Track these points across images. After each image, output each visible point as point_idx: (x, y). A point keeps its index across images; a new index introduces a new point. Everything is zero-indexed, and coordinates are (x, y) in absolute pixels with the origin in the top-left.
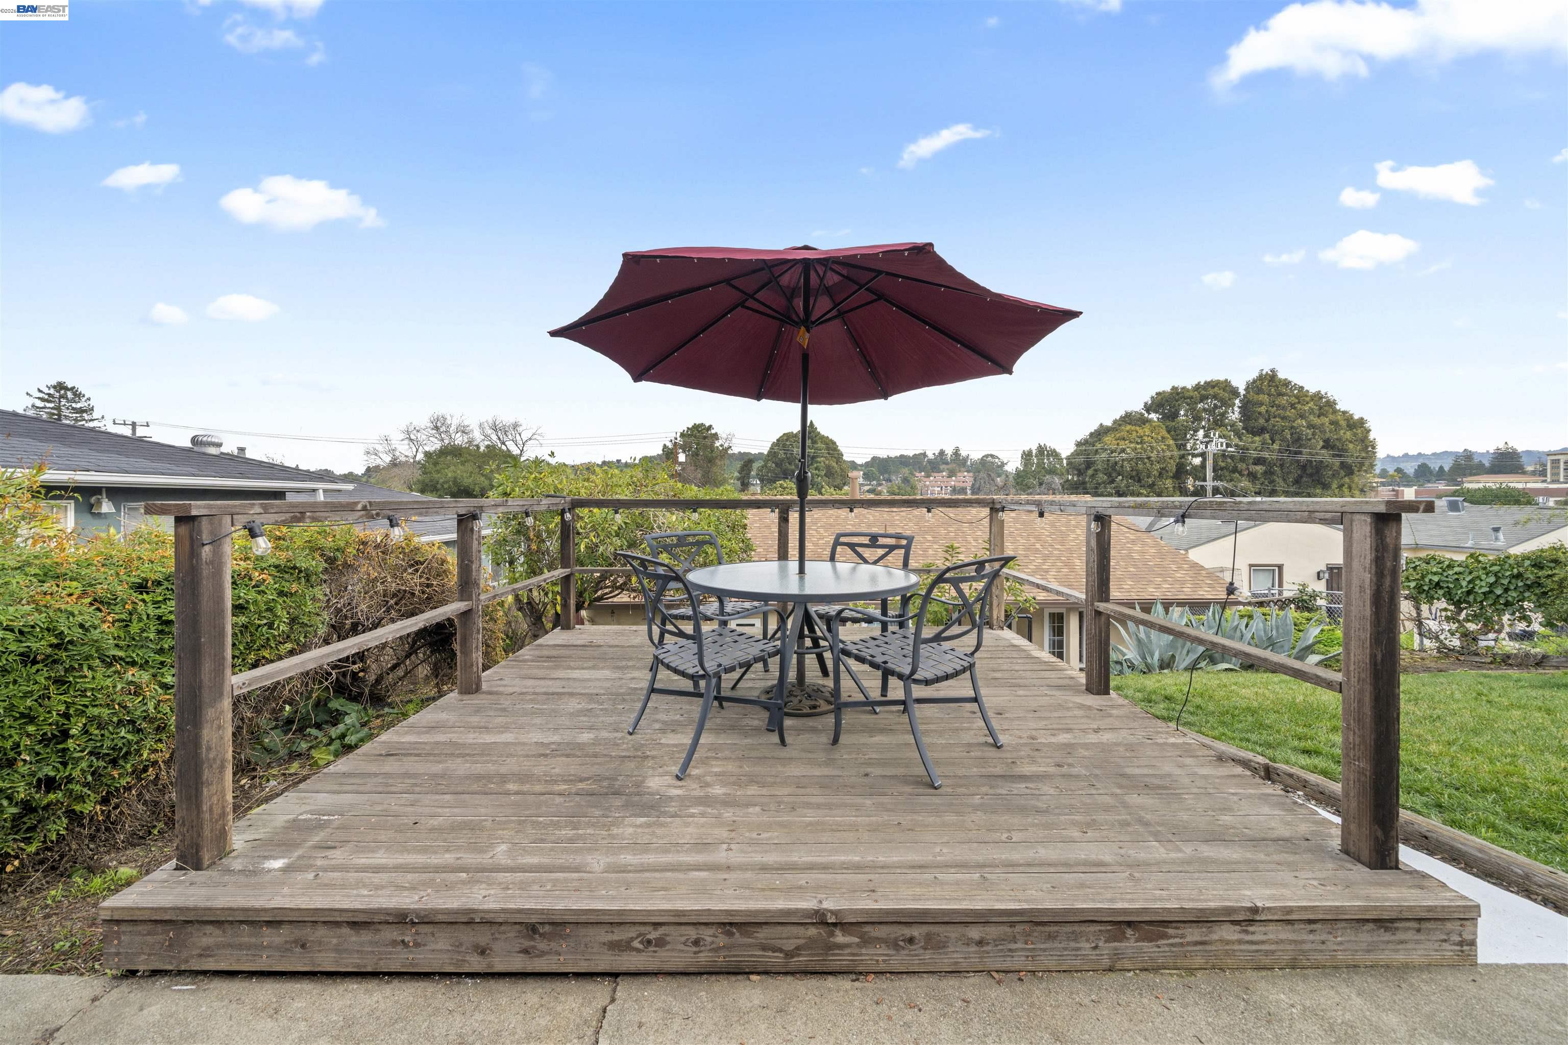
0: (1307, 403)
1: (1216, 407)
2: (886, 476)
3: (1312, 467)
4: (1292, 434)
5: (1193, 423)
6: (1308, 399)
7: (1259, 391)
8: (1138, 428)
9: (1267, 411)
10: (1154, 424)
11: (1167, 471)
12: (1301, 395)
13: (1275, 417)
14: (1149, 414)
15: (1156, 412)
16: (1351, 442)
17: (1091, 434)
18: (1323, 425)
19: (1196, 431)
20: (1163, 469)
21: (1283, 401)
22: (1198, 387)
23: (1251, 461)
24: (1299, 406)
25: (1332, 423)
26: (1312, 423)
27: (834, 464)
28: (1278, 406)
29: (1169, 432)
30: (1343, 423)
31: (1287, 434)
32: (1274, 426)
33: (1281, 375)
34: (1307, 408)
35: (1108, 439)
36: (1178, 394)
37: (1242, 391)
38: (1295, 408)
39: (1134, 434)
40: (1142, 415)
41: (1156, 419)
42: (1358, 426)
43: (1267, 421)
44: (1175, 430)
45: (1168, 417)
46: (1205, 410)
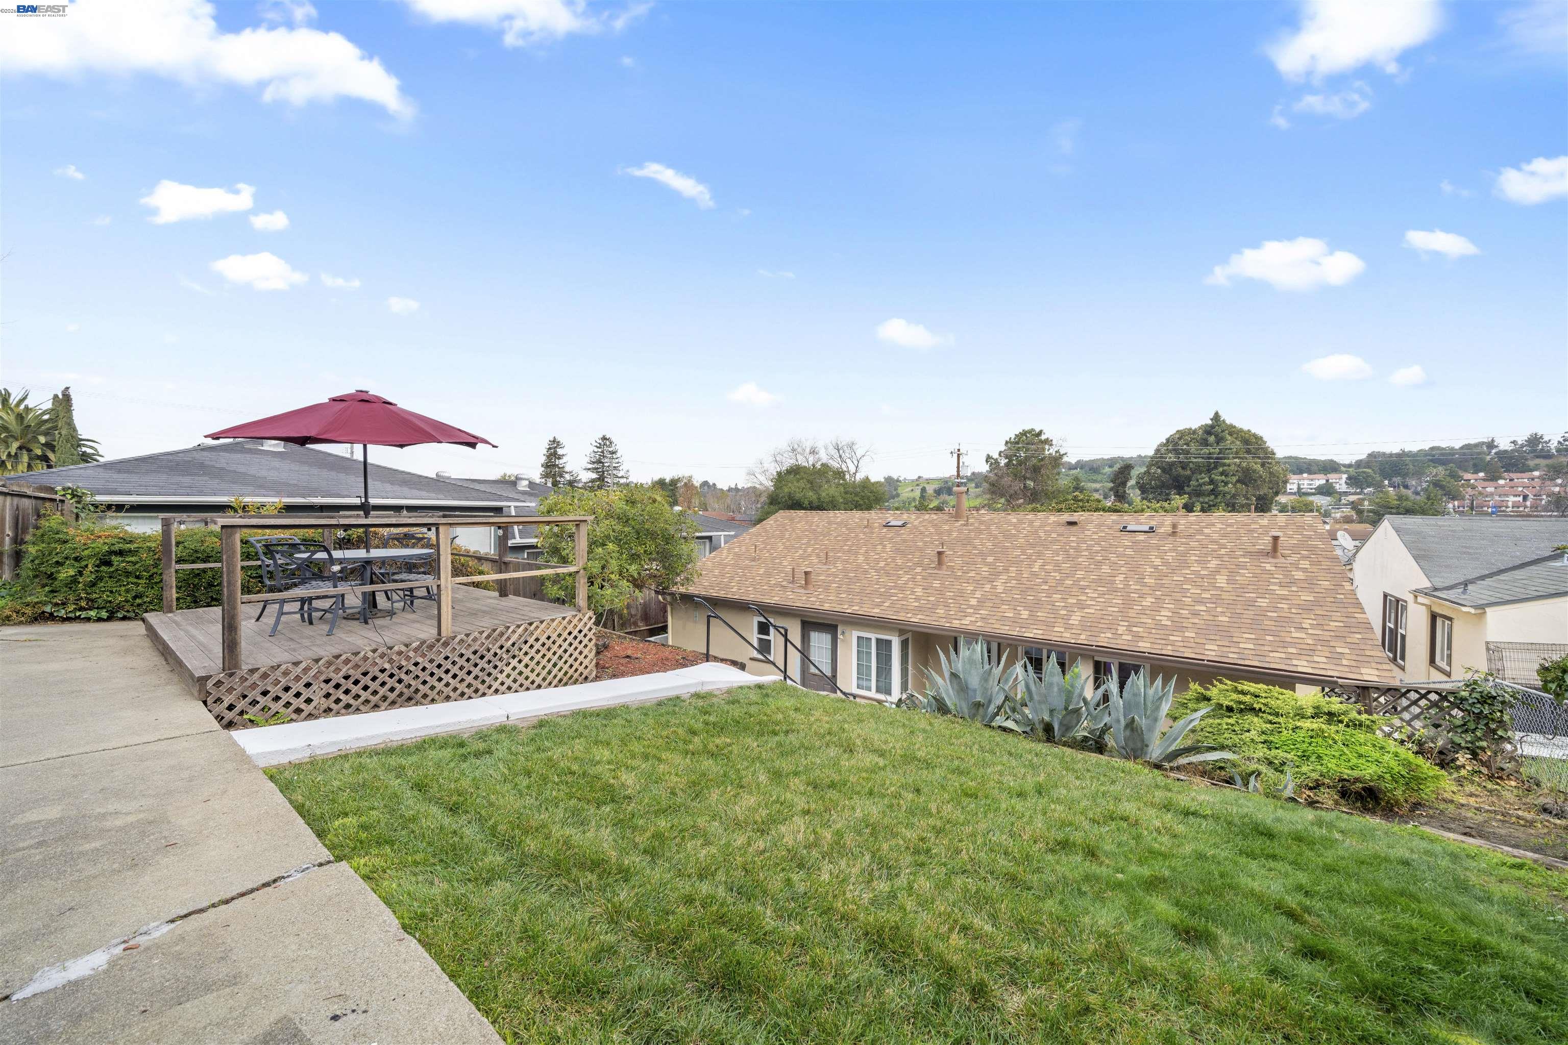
2: (1397, 480)
27: (1258, 467)
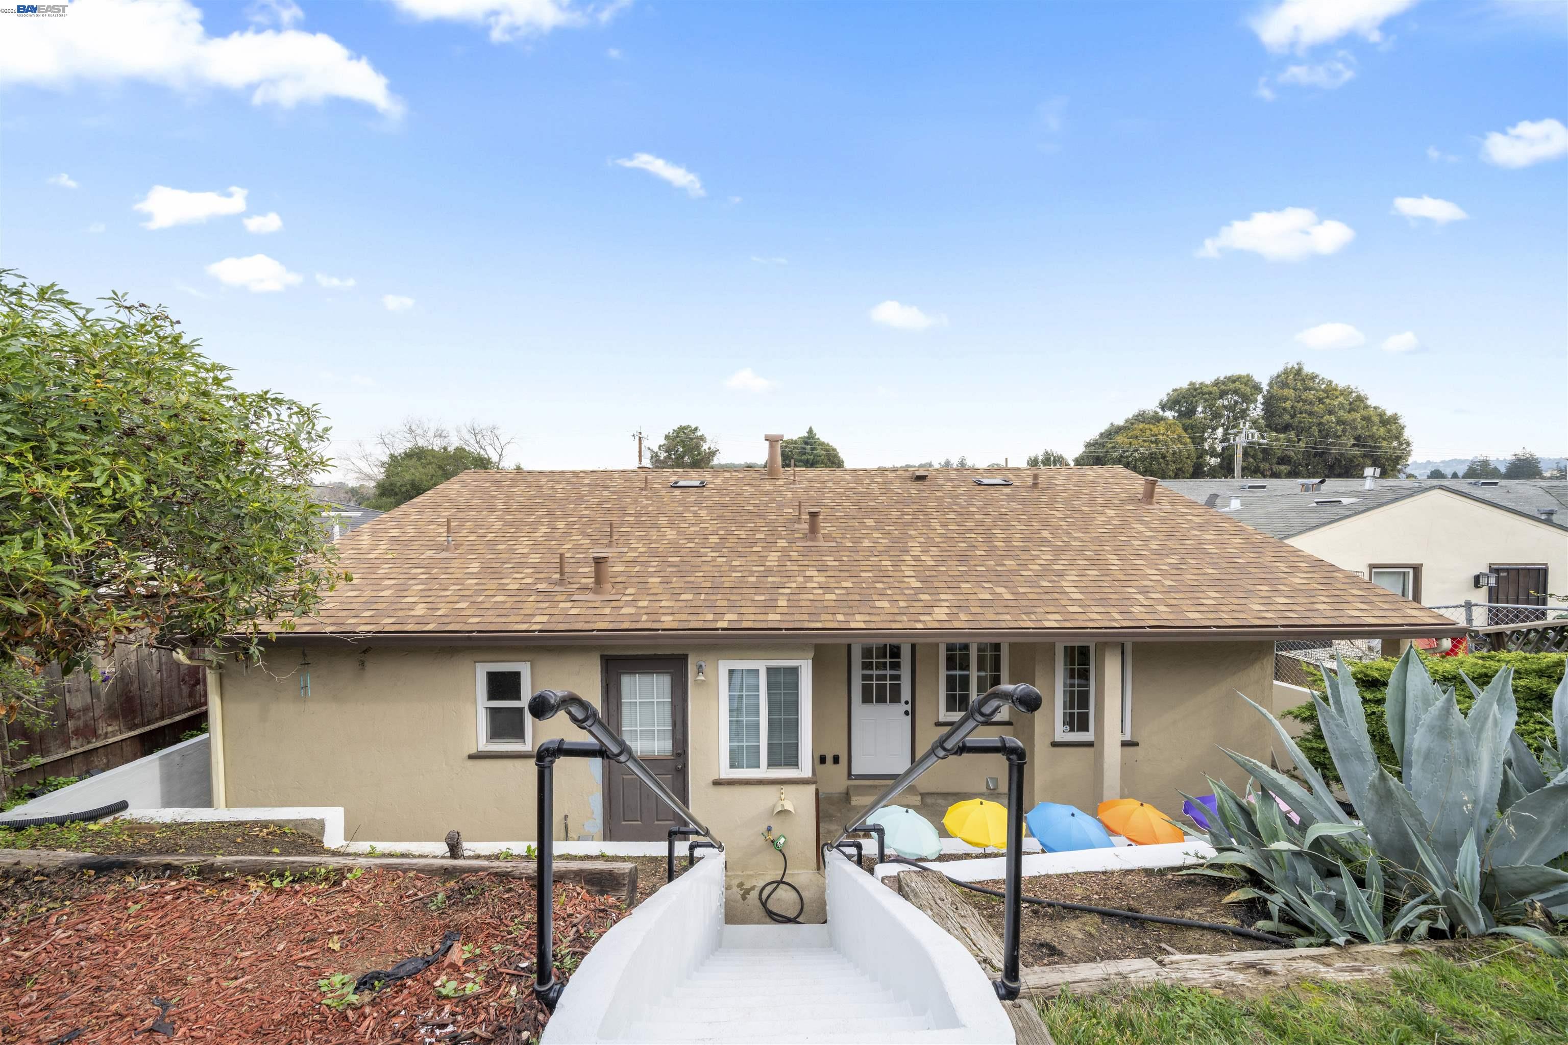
0: (1337, 397)
1: (1236, 402)
3: (1340, 467)
4: (1320, 431)
5: (1211, 420)
6: (1337, 393)
7: (1285, 385)
8: (1152, 426)
9: (1292, 407)
10: (1169, 422)
11: (1183, 472)
12: (1330, 391)
13: (1301, 413)
14: (1164, 411)
15: (1171, 409)
16: (1384, 439)
17: (1101, 435)
18: (1354, 420)
19: (1214, 429)
20: (1179, 469)
21: (1310, 395)
22: (1217, 383)
23: (1275, 461)
24: (1327, 401)
25: (1363, 419)
26: (1342, 418)
28: (1305, 401)
29: (1185, 430)
30: (1376, 419)
31: (1315, 430)
32: (1300, 422)
33: (1308, 369)
34: (1336, 403)
35: (1119, 439)
36: (1196, 389)
37: (1265, 387)
38: (1323, 403)
39: (1148, 432)
40: (1156, 413)
41: (1171, 418)
42: (1390, 423)
43: (1293, 417)
44: (1193, 427)
45: (1185, 415)
46: (1224, 407)
